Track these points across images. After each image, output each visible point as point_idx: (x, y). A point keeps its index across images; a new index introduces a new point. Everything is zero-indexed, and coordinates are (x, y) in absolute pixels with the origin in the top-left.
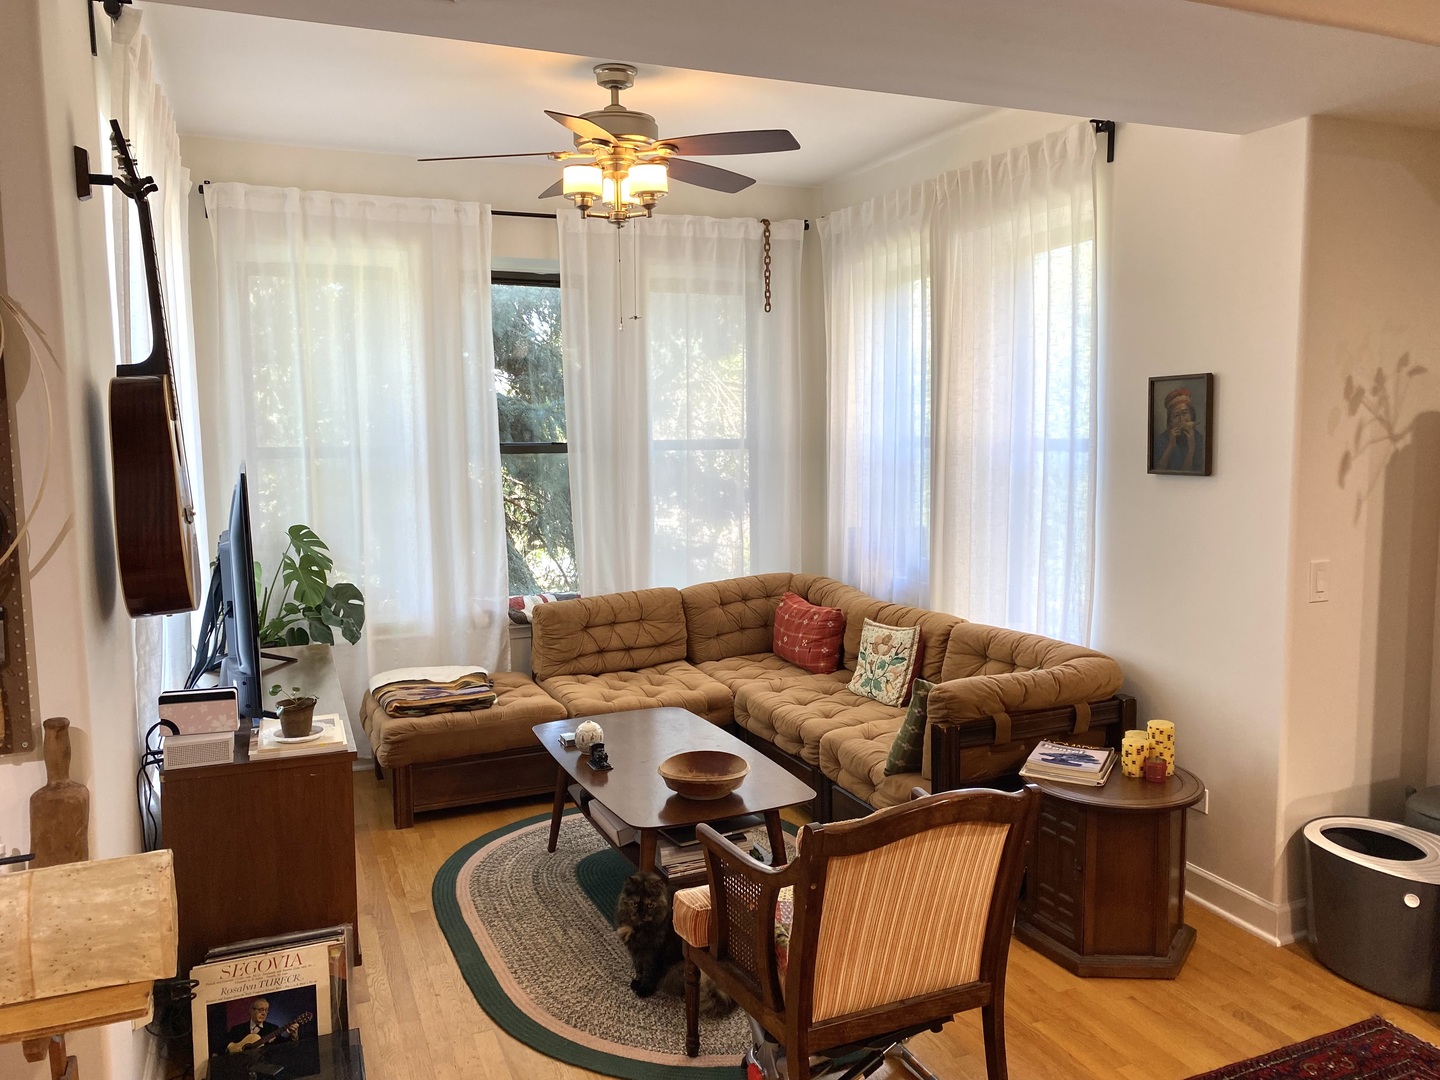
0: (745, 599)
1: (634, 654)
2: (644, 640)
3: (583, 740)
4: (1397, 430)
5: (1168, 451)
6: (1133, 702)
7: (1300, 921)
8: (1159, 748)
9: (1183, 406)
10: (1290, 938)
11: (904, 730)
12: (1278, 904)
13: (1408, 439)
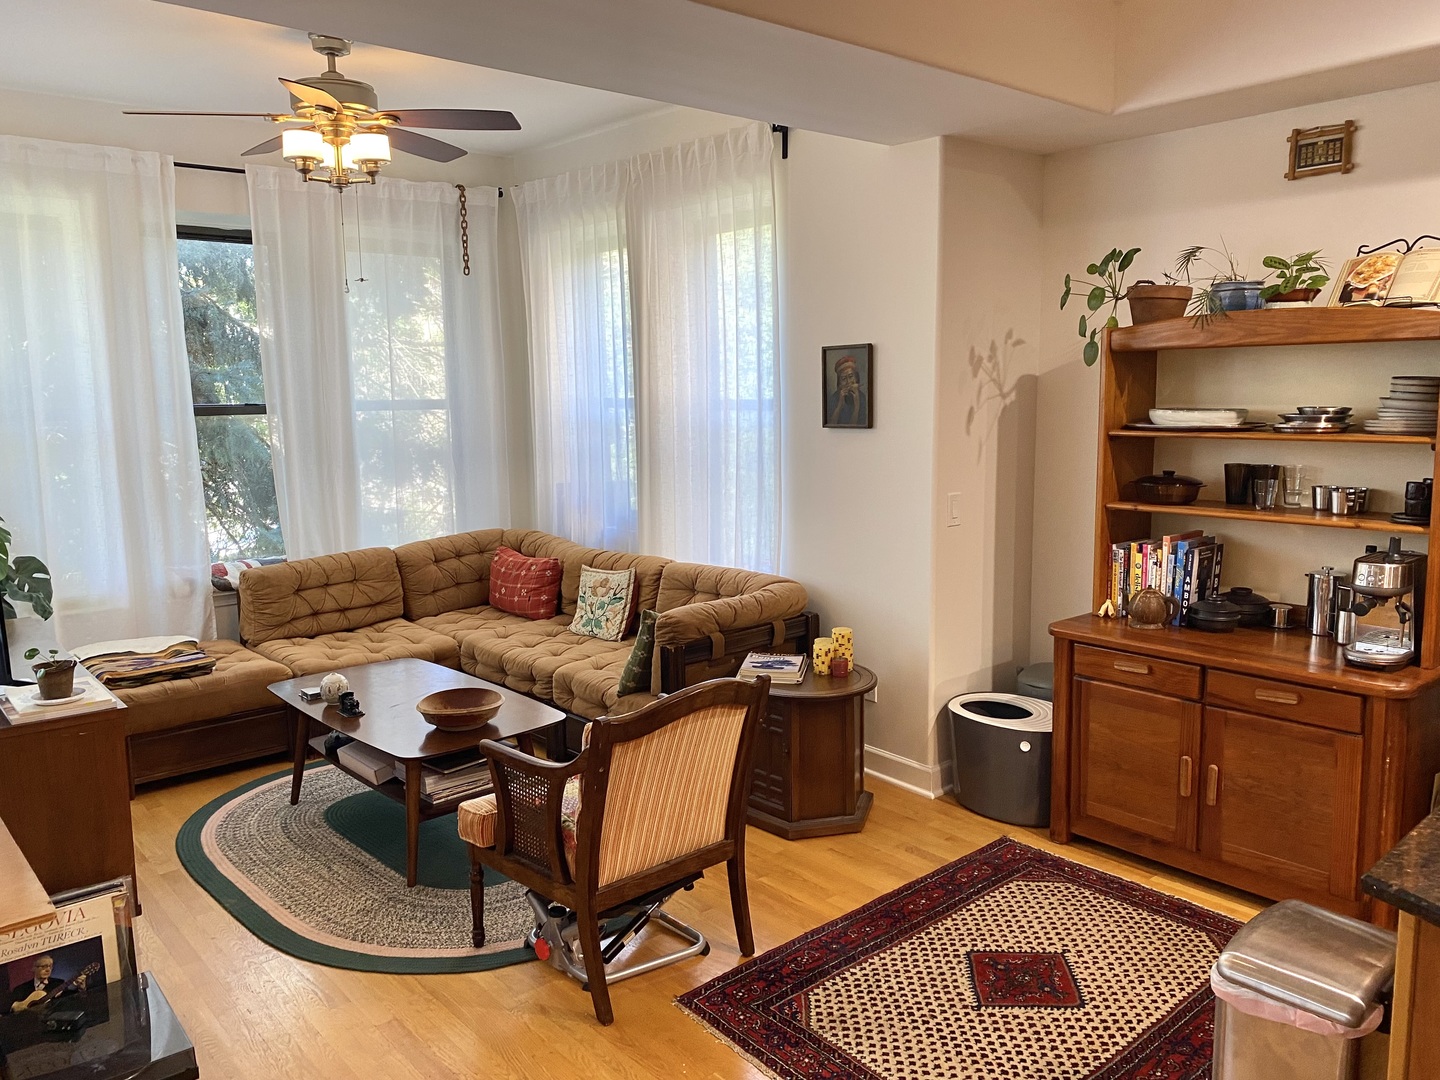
0: (459, 555)
1: (349, 614)
2: (359, 600)
3: (330, 691)
4: (1006, 390)
5: (837, 410)
6: (817, 617)
7: (947, 777)
8: (842, 650)
9: (850, 371)
10: (940, 792)
11: (635, 655)
12: (931, 767)
13: (1013, 396)
